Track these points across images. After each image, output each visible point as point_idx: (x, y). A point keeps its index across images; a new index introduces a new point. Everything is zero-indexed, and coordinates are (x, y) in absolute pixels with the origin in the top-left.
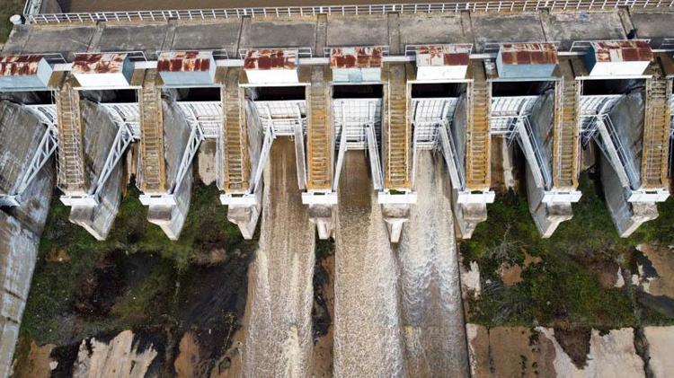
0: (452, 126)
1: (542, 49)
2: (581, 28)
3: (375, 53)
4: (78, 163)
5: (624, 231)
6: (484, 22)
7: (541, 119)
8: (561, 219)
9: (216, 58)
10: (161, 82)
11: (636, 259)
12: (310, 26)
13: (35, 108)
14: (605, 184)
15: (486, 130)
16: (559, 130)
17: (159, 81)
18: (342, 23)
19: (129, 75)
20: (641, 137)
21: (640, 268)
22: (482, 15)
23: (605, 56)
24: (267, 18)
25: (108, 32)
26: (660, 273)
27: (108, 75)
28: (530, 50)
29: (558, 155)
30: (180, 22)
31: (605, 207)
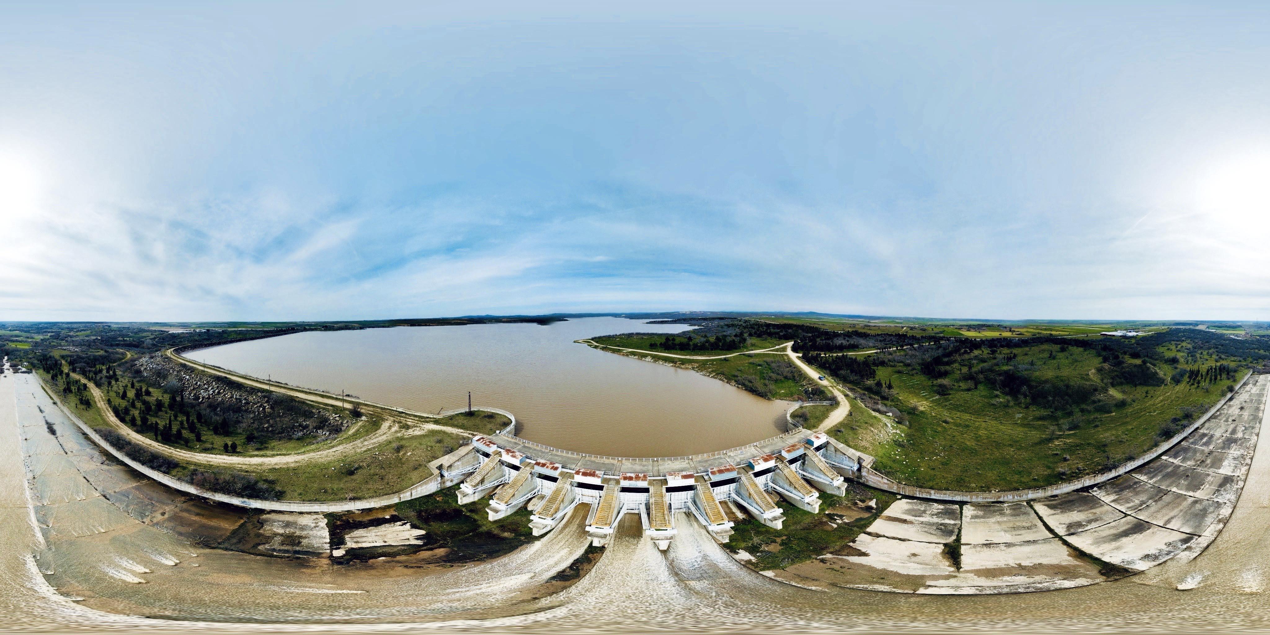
0: (695, 502)
1: (728, 467)
2: (742, 456)
3: (644, 476)
4: (479, 478)
5: (815, 511)
6: (700, 462)
7: (742, 490)
8: (781, 520)
9: (562, 468)
10: (534, 469)
11: (831, 517)
12: (613, 464)
13: (481, 457)
14: (790, 501)
15: (714, 500)
16: (752, 492)
17: (533, 467)
18: (630, 464)
19: (521, 462)
20: (791, 482)
21: (835, 517)
22: (698, 459)
23: (757, 463)
24: (593, 459)
25: (524, 447)
26: (845, 514)
27: (514, 459)
28: (723, 468)
29: (759, 501)
30: (554, 452)
31: (798, 508)
